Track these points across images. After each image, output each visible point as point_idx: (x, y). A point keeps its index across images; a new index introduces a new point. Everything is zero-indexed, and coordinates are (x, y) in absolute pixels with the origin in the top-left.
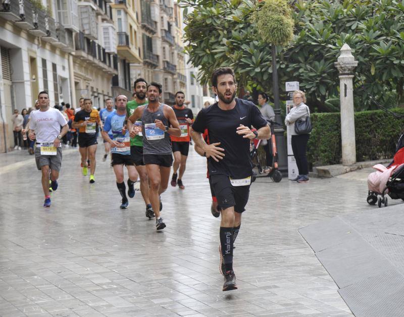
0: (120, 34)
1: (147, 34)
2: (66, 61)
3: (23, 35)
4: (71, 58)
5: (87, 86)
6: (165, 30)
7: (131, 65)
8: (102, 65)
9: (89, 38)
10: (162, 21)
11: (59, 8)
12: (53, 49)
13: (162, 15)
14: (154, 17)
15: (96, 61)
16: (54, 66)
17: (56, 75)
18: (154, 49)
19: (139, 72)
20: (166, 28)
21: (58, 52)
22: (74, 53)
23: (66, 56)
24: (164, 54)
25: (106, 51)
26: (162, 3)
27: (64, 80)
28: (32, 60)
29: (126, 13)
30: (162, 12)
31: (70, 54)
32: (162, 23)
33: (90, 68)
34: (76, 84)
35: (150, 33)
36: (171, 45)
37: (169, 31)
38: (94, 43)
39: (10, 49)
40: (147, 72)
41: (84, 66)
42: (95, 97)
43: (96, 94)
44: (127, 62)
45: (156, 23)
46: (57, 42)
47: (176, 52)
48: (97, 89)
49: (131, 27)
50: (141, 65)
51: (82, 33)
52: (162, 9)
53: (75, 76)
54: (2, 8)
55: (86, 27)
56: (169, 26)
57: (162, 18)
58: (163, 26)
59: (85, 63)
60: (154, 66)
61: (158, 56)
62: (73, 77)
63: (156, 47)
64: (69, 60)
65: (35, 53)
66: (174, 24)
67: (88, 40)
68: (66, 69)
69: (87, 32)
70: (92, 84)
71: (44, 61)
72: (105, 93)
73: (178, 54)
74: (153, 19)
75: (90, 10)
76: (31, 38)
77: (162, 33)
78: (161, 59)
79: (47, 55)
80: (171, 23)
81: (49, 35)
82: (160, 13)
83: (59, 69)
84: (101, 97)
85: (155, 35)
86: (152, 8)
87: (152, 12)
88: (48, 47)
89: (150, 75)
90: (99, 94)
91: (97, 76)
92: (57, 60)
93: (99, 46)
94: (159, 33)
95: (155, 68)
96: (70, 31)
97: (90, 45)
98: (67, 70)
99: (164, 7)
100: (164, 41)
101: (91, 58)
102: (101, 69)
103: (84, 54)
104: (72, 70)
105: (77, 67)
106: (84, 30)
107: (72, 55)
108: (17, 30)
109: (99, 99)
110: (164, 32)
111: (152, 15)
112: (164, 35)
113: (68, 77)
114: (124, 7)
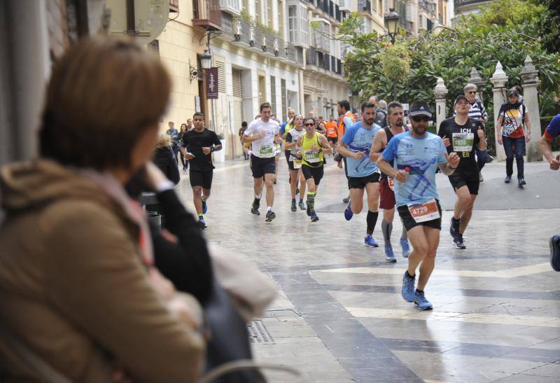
2: (296, 75)
3: (254, 57)
4: (301, 73)
5: (319, 98)
8: (335, 76)
9: (322, 51)
10: (420, 20)
11: (290, 28)
12: (283, 66)
13: (421, 14)
14: (410, 17)
15: (329, 73)
16: (283, 82)
17: (285, 89)
20: (425, 27)
21: (287, 68)
22: (304, 68)
23: (297, 71)
25: (342, 62)
27: (293, 93)
28: (261, 79)
29: (370, 19)
30: (422, 9)
31: (300, 69)
32: (420, 22)
33: (323, 80)
34: (306, 96)
38: (327, 56)
39: (241, 71)
41: (316, 79)
43: (329, 106)
45: (412, 23)
46: (285, 60)
48: (331, 100)
51: (313, 49)
52: (421, 7)
53: (305, 89)
54: (234, 39)
55: (317, 42)
56: (430, 24)
57: (421, 16)
58: (421, 26)
62: (302, 90)
64: (299, 74)
65: (265, 72)
66: (437, 21)
67: (320, 54)
68: (296, 83)
69: (318, 47)
70: (325, 95)
71: (273, 79)
74: (408, 19)
75: (323, 25)
76: (261, 59)
79: (277, 72)
80: (432, 21)
81: (277, 55)
82: (419, 12)
83: (288, 84)
86: (407, 8)
87: (407, 12)
88: (277, 65)
91: (330, 88)
92: (287, 75)
93: (333, 58)
96: (300, 49)
97: (322, 58)
98: (297, 85)
99: (424, 5)
101: (322, 71)
102: (336, 80)
103: (314, 68)
104: (302, 84)
105: (308, 81)
106: (316, 45)
107: (302, 70)
108: (248, 54)
109: (332, 110)
111: (407, 15)
113: (297, 91)
114: (367, 14)
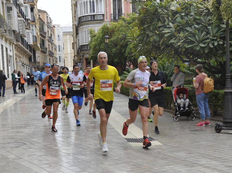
0: (33, 36)
1: (42, 38)
2: (12, 47)
4: (14, 46)
5: (20, 60)
6: (49, 37)
7: (36, 52)
8: (26, 50)
9: (22, 36)
10: (48, 32)
12: (6, 40)
13: (48, 30)
14: (45, 31)
15: (24, 48)
16: (6, 49)
17: (7, 53)
18: (45, 45)
19: (39, 55)
20: (50, 36)
21: (8, 42)
22: (15, 43)
23: (12, 45)
24: (49, 48)
25: (28, 44)
26: (48, 25)
27: (11, 56)
29: (36, 27)
31: (13, 43)
32: (48, 34)
33: (21, 51)
34: (16, 59)
35: (43, 38)
36: (52, 44)
37: (51, 38)
38: (24, 39)
40: (42, 55)
41: (19, 50)
42: (23, 66)
43: (23, 65)
44: (35, 50)
45: (46, 33)
46: (8, 36)
47: (54, 47)
48: (24, 62)
49: (37, 33)
50: (40, 52)
51: (19, 33)
52: (48, 28)
53: (15, 55)
55: (21, 31)
56: (51, 35)
57: (48, 31)
58: (49, 35)
59: (19, 49)
60: (45, 53)
61: (47, 48)
63: (46, 44)
66: (53, 34)
67: (21, 37)
69: (21, 33)
70: (22, 59)
71: (2, 46)
72: (27, 64)
73: (54, 48)
75: (23, 22)
77: (48, 38)
78: (48, 50)
79: (4, 43)
80: (52, 34)
81: (6, 32)
83: (9, 50)
84: (25, 66)
85: (45, 39)
86: (44, 26)
87: (44, 28)
88: (4, 39)
89: (43, 57)
90: (24, 64)
91: (23, 56)
92: (8, 46)
93: (25, 41)
94: (47, 38)
95: (45, 54)
96: (14, 31)
97: (22, 39)
98: (12, 52)
100: (49, 41)
101: (23, 46)
103: (20, 44)
104: (14, 52)
105: (16, 51)
107: (14, 44)
110: (49, 38)
111: (44, 30)
112: (49, 39)
113: (12, 55)
114: (35, 24)
